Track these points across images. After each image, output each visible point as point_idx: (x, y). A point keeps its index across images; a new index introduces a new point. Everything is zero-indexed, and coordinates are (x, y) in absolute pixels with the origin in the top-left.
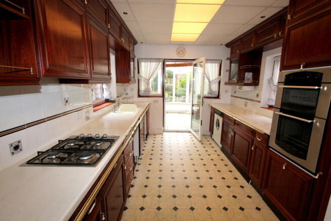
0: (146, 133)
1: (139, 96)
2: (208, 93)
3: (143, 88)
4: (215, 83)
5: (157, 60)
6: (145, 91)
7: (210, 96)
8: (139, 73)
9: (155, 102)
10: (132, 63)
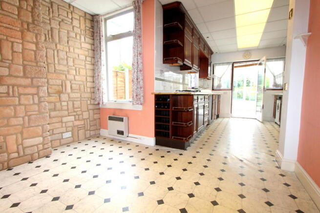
0: (216, 114)
1: (213, 90)
2: (274, 86)
3: (216, 84)
4: (280, 77)
5: (228, 63)
6: (218, 86)
7: (275, 88)
8: (213, 73)
9: (225, 93)
10: (209, 68)
